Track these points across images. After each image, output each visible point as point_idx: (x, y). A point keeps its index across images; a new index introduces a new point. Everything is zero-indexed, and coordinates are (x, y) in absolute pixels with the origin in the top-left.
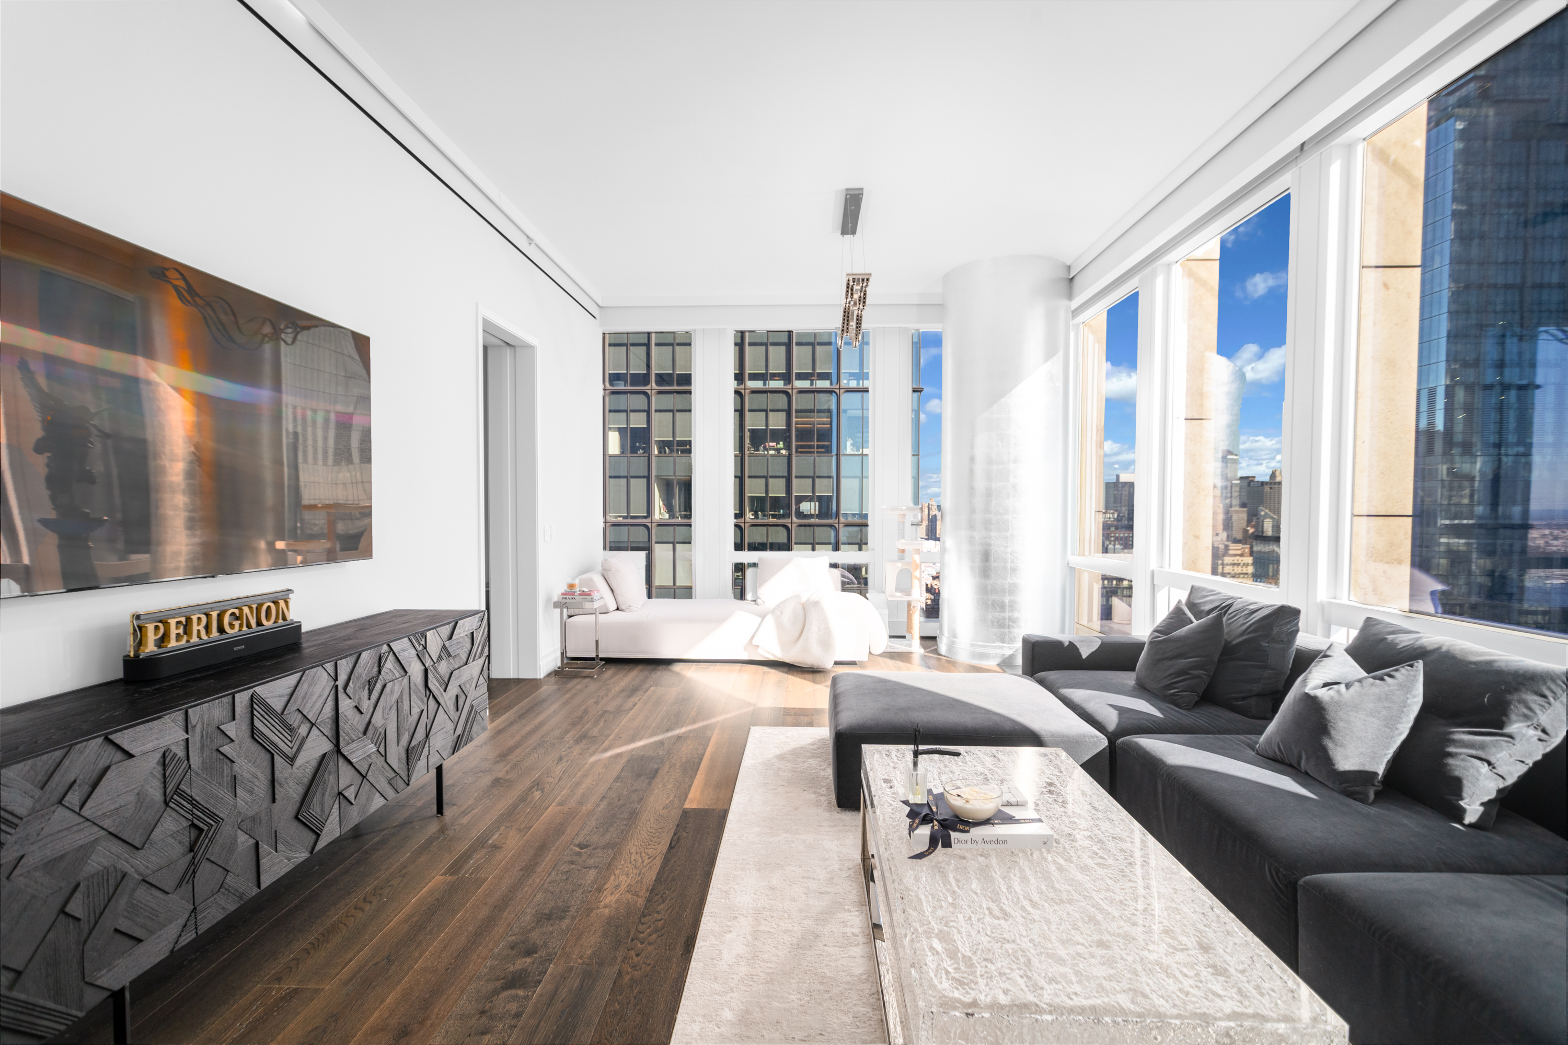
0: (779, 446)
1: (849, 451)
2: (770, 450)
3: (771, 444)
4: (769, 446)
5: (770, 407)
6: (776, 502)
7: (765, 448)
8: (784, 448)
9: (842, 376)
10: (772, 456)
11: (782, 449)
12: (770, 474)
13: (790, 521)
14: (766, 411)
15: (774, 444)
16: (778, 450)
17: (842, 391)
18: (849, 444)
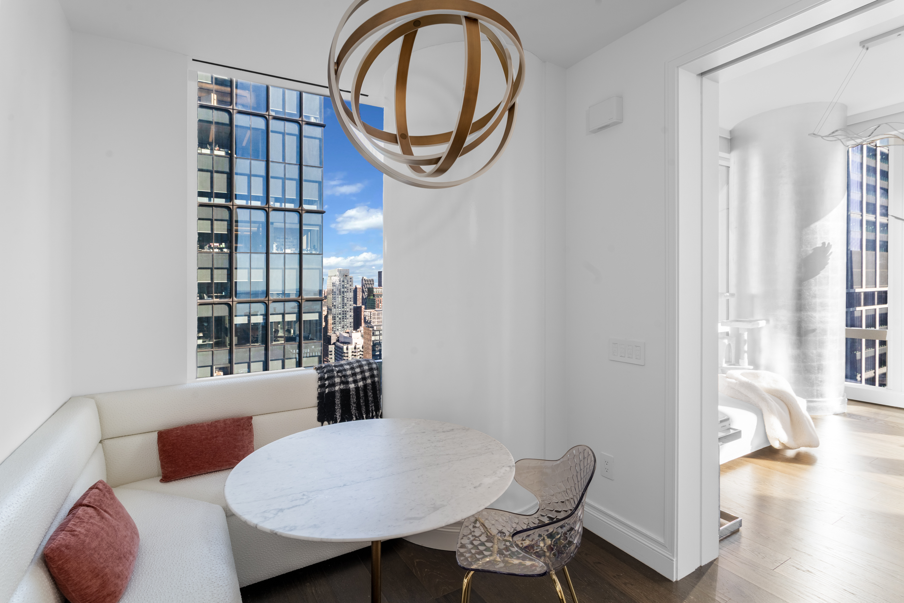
0: (221, 246)
1: (275, 251)
2: (215, 248)
3: (215, 244)
4: (214, 246)
5: (215, 218)
6: (220, 287)
7: (210, 247)
8: (226, 248)
9: (270, 199)
10: (217, 253)
11: (223, 248)
12: (215, 266)
13: (231, 300)
14: (211, 220)
15: (218, 244)
16: (221, 249)
17: (270, 209)
18: (274, 246)
